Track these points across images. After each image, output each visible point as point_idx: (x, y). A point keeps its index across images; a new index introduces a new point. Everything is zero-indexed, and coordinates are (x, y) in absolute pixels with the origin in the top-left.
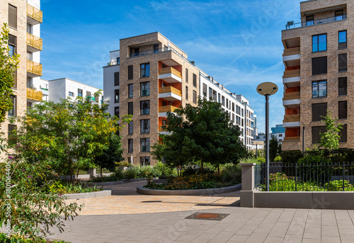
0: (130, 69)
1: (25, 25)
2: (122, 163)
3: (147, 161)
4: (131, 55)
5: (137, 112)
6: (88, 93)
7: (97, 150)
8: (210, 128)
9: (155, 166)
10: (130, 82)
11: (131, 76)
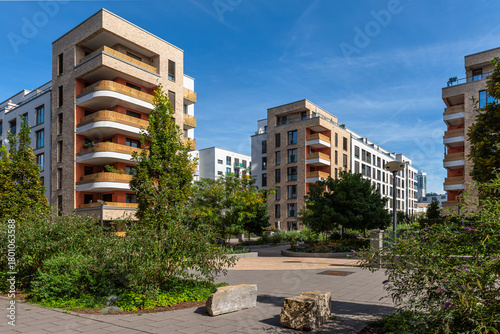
0: (278, 136)
1: (182, 108)
2: (269, 228)
3: (294, 226)
4: (278, 124)
5: (284, 179)
6: (237, 160)
7: (246, 218)
8: (349, 198)
9: (302, 231)
10: (278, 149)
11: (278, 144)
